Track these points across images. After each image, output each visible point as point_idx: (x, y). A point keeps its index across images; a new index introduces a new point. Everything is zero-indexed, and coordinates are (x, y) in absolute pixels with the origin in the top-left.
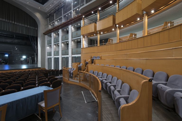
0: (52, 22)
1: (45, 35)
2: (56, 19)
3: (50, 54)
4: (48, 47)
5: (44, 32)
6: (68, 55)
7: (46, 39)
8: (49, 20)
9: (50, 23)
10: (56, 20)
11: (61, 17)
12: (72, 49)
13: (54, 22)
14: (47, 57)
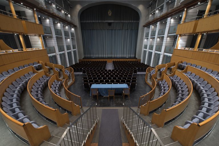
0: (153, 11)
1: (145, 27)
2: (158, 6)
3: (146, 47)
4: (146, 40)
5: (144, 24)
6: (161, 52)
7: (145, 32)
8: (151, 9)
9: (151, 12)
10: (158, 8)
11: (163, 4)
12: (166, 47)
13: (155, 11)
14: (143, 49)
